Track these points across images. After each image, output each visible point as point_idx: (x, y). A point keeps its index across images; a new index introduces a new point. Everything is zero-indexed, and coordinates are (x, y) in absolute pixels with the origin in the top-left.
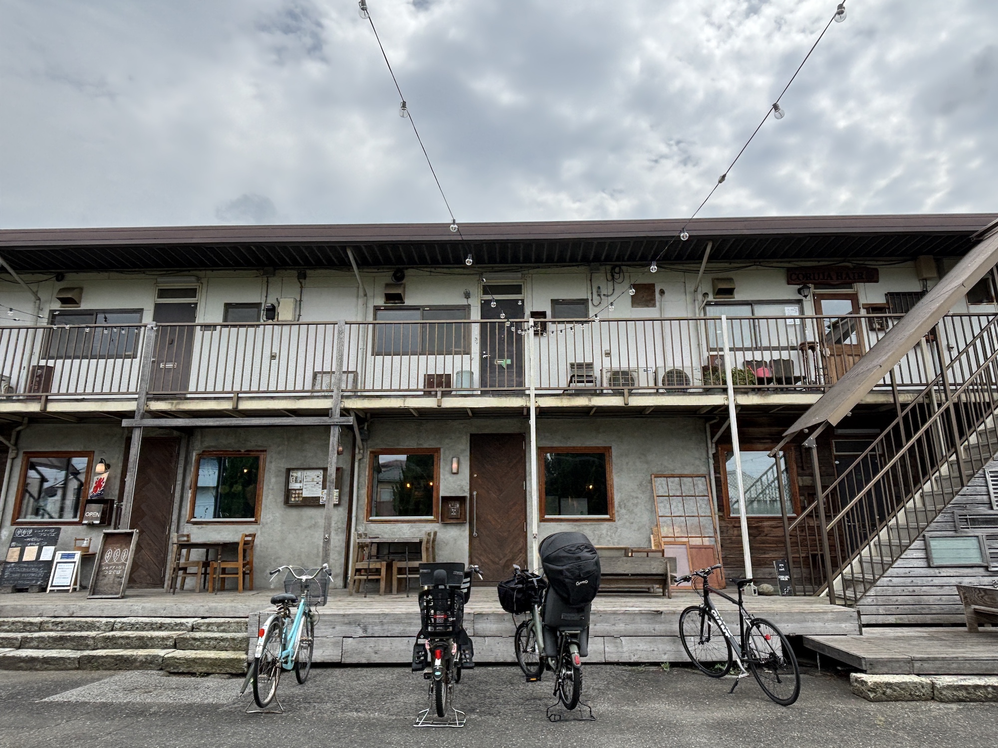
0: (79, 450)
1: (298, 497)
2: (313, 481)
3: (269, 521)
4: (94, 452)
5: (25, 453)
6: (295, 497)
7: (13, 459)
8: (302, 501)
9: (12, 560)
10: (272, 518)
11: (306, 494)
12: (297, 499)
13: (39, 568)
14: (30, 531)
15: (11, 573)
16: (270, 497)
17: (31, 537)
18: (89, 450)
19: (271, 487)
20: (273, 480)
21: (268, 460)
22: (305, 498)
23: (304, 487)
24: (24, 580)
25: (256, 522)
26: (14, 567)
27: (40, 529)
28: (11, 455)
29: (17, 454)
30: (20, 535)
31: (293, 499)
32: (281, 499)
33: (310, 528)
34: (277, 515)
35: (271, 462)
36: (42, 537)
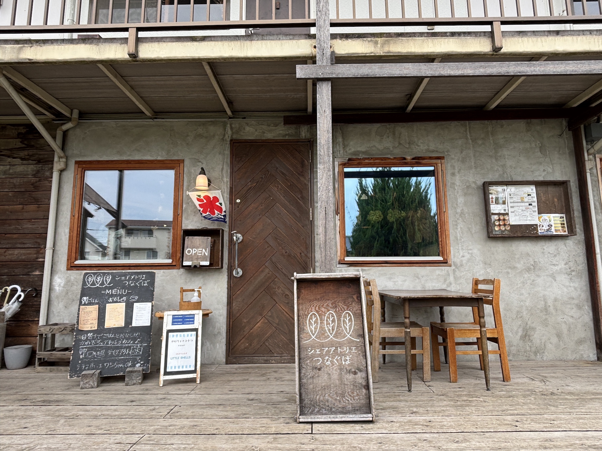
0: (159, 158)
1: (505, 225)
2: (522, 202)
3: (465, 260)
4: (183, 161)
5: (77, 162)
6: (500, 225)
7: (61, 171)
8: (510, 231)
9: (87, 328)
10: (468, 256)
11: (514, 220)
12: (503, 228)
13: (134, 339)
14: (109, 279)
15: (90, 349)
16: (461, 225)
17: (111, 288)
18: (175, 158)
19: (459, 211)
20: (461, 200)
21: (449, 171)
22: (514, 227)
23: (511, 210)
24: (113, 361)
25: (445, 262)
26: (93, 338)
27: (125, 275)
28: (58, 165)
29: (67, 164)
30: (93, 284)
31: (497, 229)
32: (478, 227)
33: (528, 270)
34: (475, 251)
35: (453, 174)
36: (129, 287)
